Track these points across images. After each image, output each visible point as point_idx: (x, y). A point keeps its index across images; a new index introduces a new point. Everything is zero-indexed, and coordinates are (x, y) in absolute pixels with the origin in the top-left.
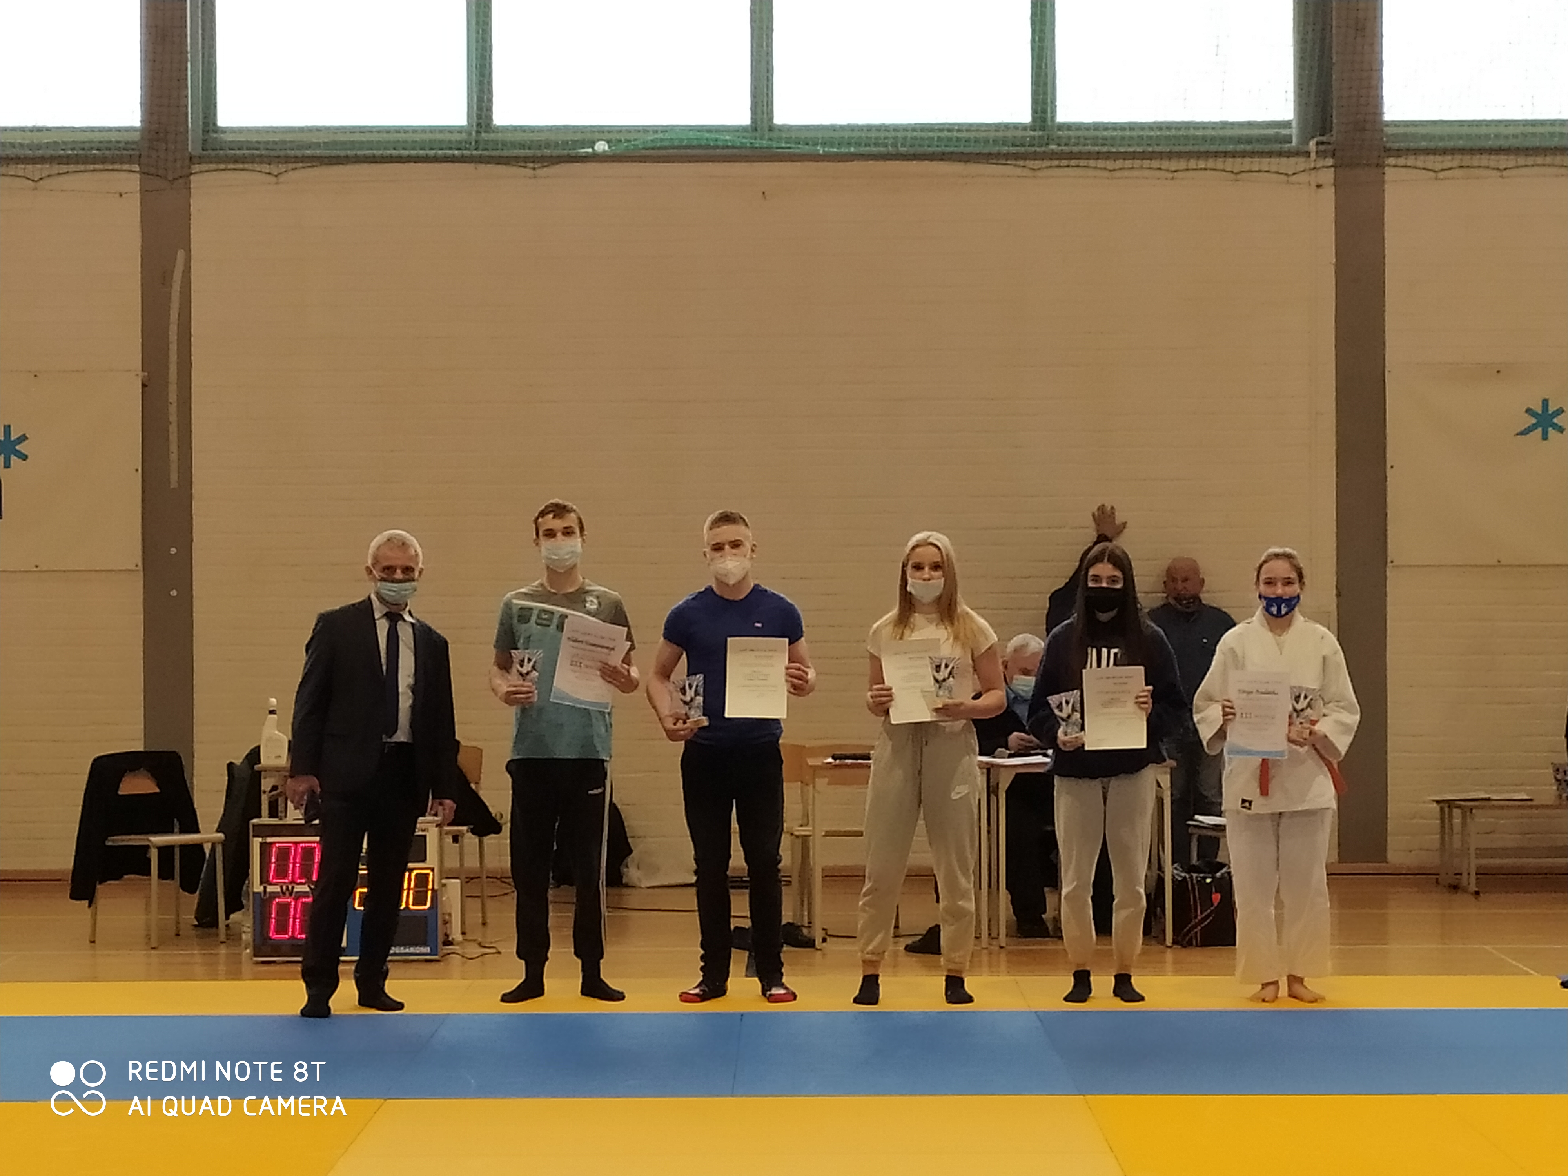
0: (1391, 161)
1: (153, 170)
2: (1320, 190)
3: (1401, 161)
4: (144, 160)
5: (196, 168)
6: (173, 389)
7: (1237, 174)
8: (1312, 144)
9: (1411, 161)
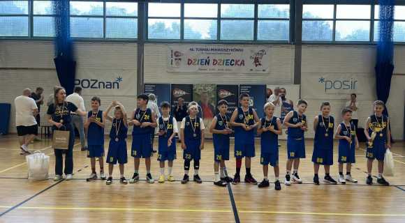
5: (145, 43)
8: (292, 42)
9: (305, 45)
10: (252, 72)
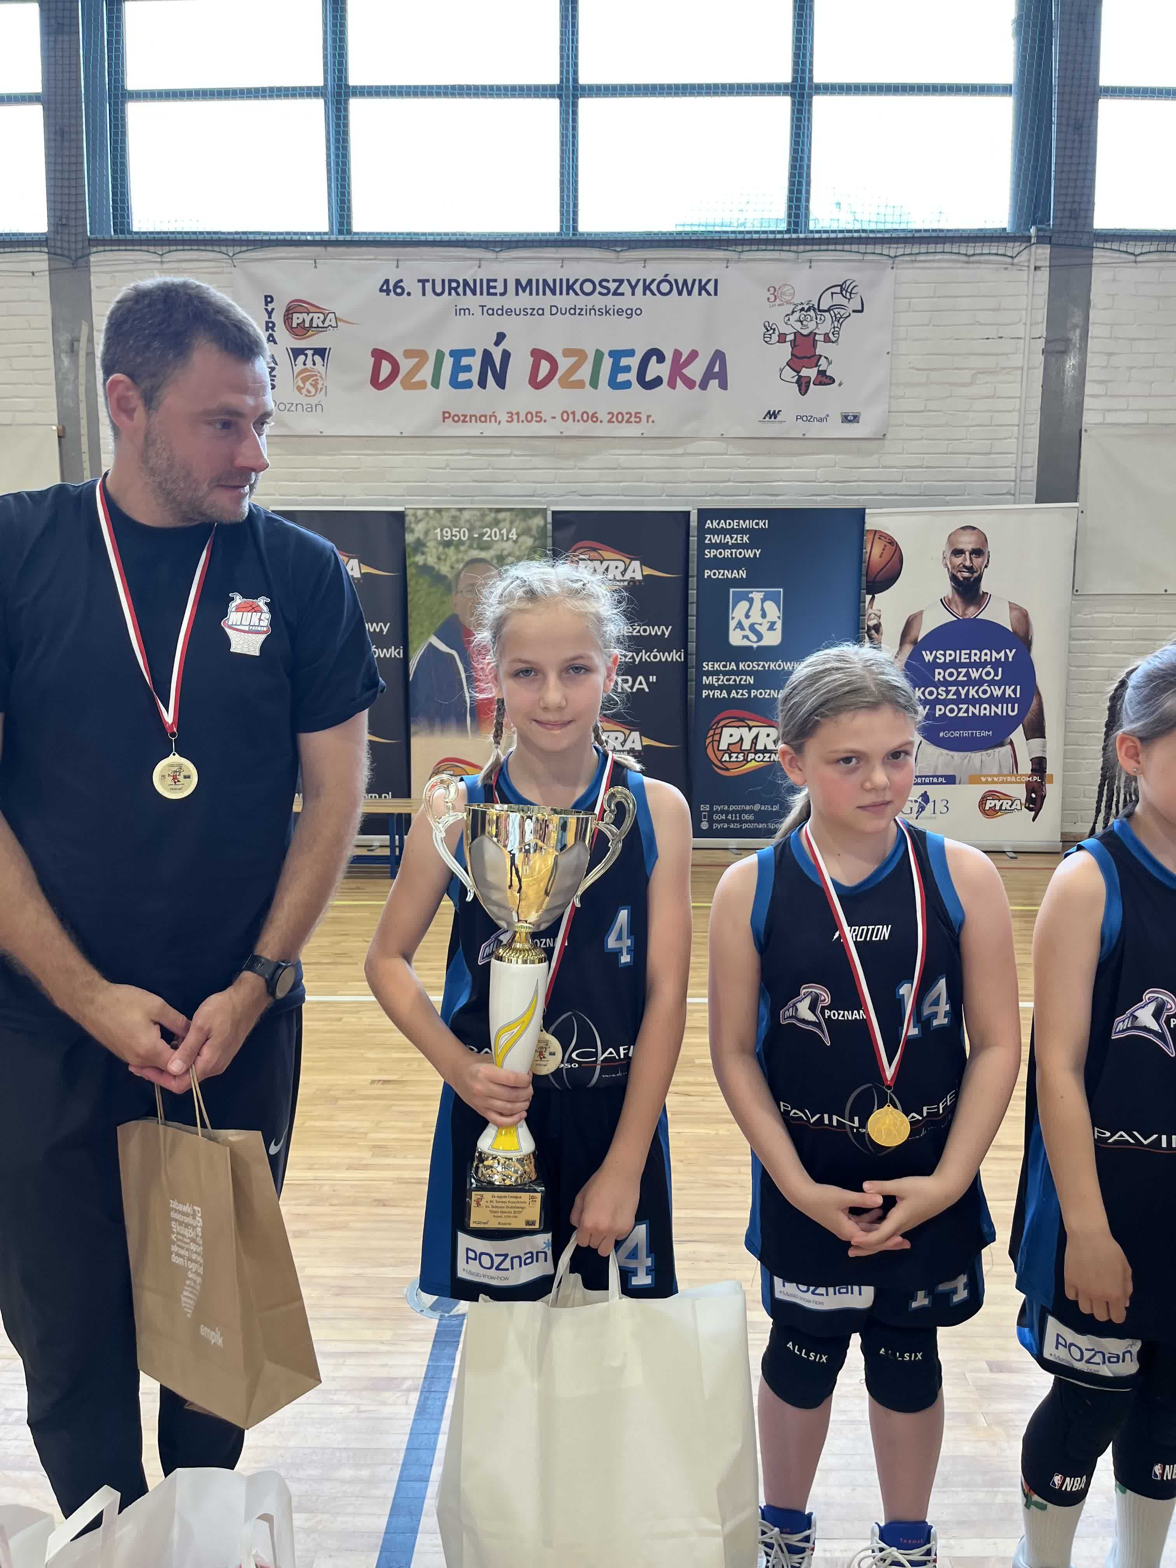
0: (1100, 245)
1: (59, 251)
2: (1038, 272)
3: (1107, 245)
4: (51, 243)
5: (95, 249)
6: (84, 440)
7: (970, 256)
8: (1033, 231)
9: (1115, 246)
10: (771, 429)
